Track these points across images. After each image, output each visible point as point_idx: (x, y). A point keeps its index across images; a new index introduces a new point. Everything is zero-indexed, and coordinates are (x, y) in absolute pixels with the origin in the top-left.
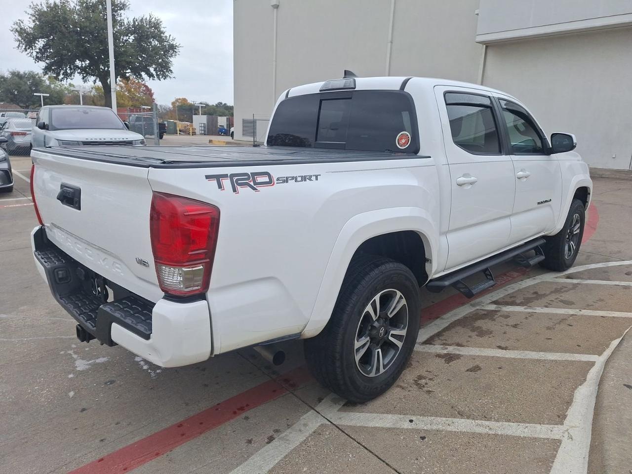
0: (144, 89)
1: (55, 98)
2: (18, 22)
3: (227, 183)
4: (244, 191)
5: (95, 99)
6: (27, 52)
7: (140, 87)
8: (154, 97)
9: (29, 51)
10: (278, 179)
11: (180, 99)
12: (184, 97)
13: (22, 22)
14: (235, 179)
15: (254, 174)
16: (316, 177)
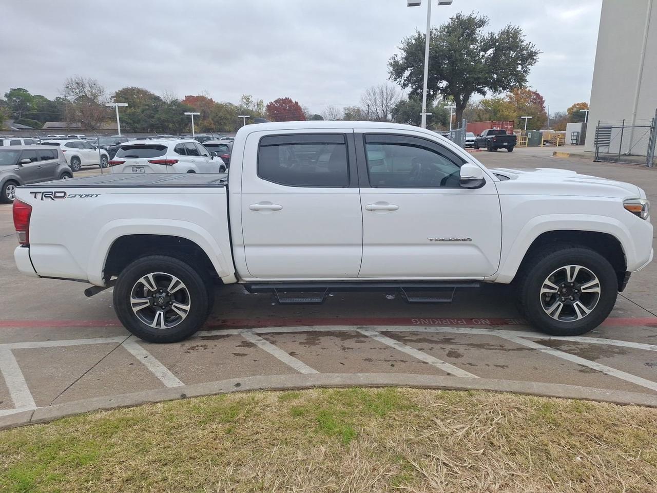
0: (535, 97)
1: (441, 115)
2: (394, 56)
3: (39, 196)
4: (47, 200)
5: (481, 112)
6: (396, 82)
7: (530, 96)
8: (545, 104)
9: (398, 80)
10: (69, 195)
11: (578, 104)
12: (584, 102)
13: (397, 56)
14: (44, 194)
15: (55, 192)
16: (97, 195)
